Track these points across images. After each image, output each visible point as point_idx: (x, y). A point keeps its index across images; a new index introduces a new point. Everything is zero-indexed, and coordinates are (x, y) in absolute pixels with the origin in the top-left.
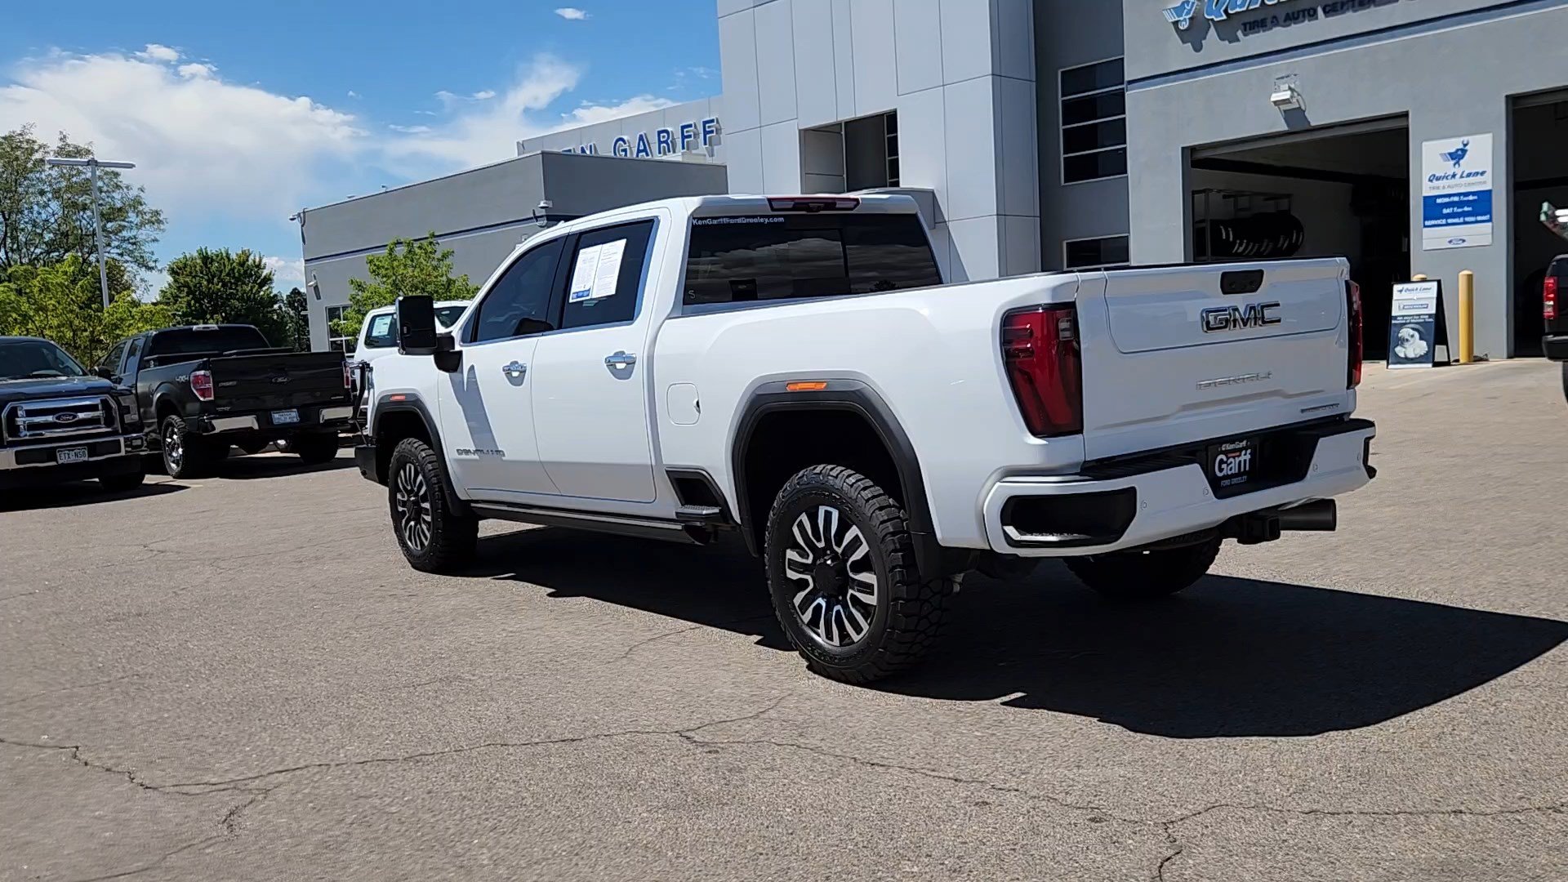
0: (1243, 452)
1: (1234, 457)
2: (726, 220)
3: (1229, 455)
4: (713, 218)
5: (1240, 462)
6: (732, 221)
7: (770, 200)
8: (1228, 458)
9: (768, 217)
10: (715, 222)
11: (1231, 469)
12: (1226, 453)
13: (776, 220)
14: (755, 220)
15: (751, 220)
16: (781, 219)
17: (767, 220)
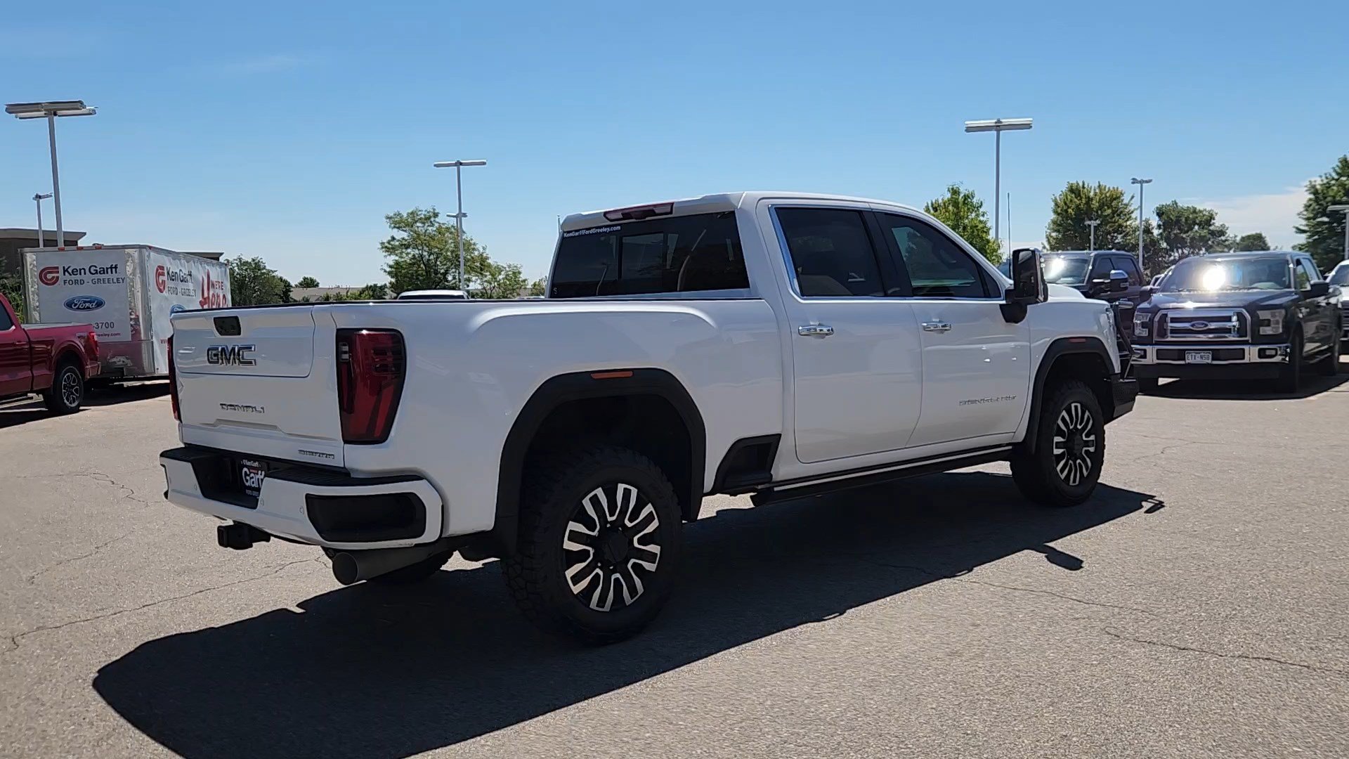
0: (260, 472)
1: (254, 474)
2: (583, 232)
3: (251, 471)
4: (576, 231)
5: (258, 479)
6: (587, 232)
7: (605, 213)
8: (250, 473)
9: (606, 226)
10: (577, 234)
11: (253, 483)
12: (246, 466)
13: (615, 228)
14: (601, 230)
15: (599, 230)
16: (619, 228)
17: (608, 229)
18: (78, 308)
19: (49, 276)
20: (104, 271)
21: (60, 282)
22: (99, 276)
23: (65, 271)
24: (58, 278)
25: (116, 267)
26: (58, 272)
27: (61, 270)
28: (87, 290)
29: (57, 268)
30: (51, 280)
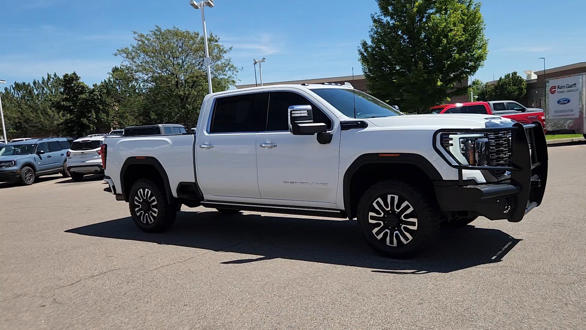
18: (562, 104)
19: (553, 90)
20: (571, 86)
21: (556, 92)
22: (569, 89)
23: (558, 87)
24: (556, 90)
25: (575, 84)
26: (555, 88)
27: (557, 87)
28: (566, 96)
29: (555, 86)
30: (553, 92)
